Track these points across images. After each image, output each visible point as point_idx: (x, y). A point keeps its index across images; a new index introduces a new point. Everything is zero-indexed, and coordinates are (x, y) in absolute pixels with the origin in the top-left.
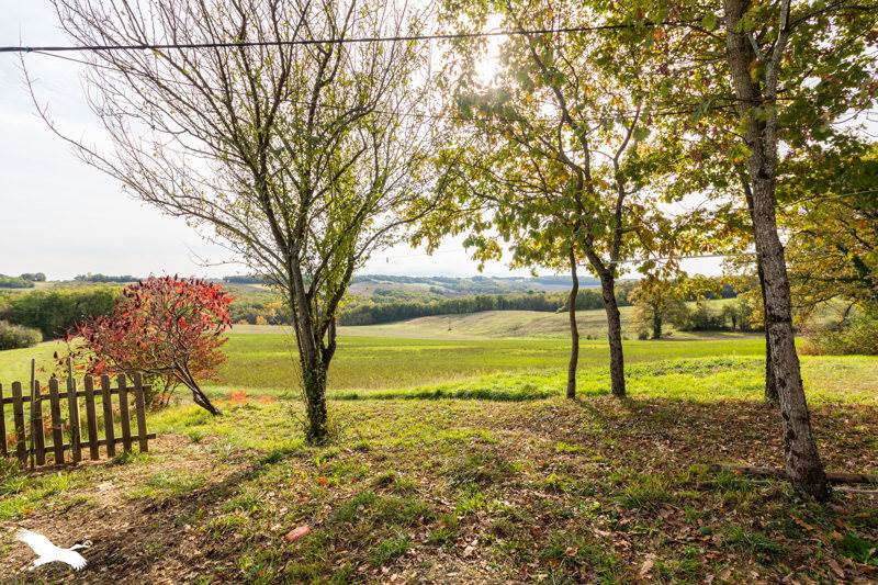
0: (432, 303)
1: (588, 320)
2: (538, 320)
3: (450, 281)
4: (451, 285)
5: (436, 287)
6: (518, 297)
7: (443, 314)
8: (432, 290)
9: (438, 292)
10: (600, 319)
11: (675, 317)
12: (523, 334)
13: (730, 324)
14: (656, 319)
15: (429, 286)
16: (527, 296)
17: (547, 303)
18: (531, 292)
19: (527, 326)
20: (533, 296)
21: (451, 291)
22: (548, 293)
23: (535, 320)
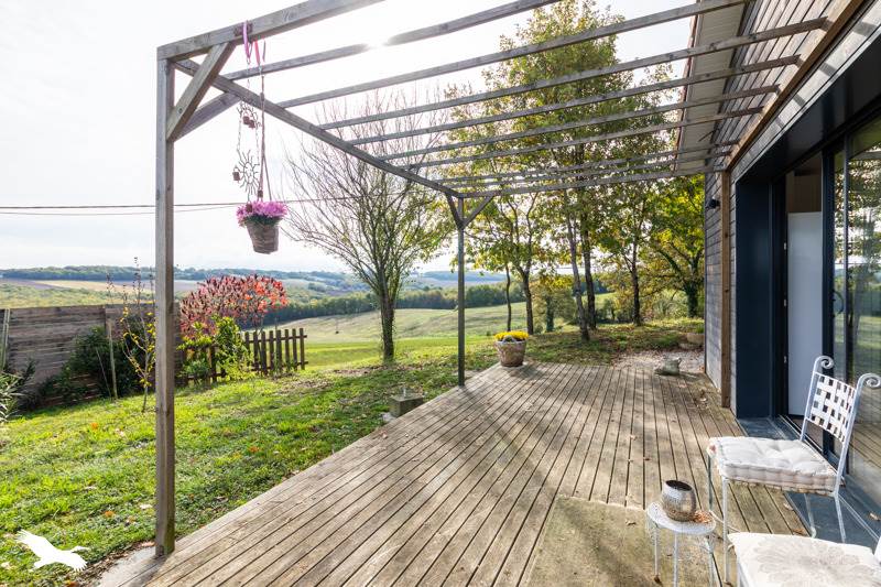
0: (314, 303)
1: (487, 317)
2: (436, 318)
3: (332, 276)
4: (333, 281)
5: (316, 284)
6: (413, 294)
7: (327, 315)
8: (311, 287)
9: (319, 289)
10: (499, 315)
11: (565, 311)
12: (421, 334)
13: (610, 317)
14: (548, 313)
15: (308, 282)
16: (423, 292)
17: (444, 300)
18: (427, 289)
19: (424, 325)
20: (430, 292)
21: (334, 288)
22: (445, 290)
23: (432, 319)
